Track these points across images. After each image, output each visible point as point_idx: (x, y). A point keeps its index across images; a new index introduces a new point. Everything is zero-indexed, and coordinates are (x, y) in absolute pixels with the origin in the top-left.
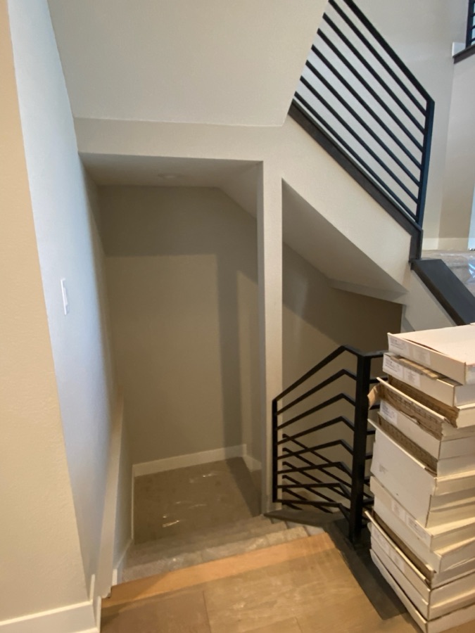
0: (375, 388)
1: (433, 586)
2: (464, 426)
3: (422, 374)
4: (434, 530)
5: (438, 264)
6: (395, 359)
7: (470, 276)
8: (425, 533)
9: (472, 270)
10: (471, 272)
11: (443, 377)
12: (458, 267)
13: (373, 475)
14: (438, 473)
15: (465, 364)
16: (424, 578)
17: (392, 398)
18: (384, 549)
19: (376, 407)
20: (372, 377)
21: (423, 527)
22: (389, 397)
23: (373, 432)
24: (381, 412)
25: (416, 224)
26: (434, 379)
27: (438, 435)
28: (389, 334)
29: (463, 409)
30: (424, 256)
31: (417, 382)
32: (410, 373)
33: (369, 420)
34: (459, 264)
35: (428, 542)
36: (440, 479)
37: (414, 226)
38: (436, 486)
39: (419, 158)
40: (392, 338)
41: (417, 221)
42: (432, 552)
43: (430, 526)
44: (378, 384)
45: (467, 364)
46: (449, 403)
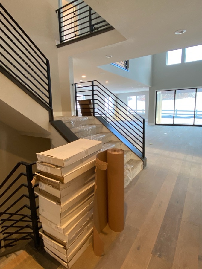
0: (35, 177)
1: (67, 248)
2: (67, 182)
3: (50, 167)
4: (64, 226)
5: (60, 122)
6: (40, 163)
7: (72, 125)
8: (61, 229)
9: (72, 123)
10: (72, 124)
11: (57, 166)
12: (68, 123)
13: (40, 215)
14: (61, 203)
15: (63, 160)
16: (63, 247)
17: (43, 179)
18: (48, 244)
19: (37, 185)
20: (33, 174)
21: (60, 227)
22: (42, 180)
23: (38, 196)
24: (40, 187)
25: (50, 108)
26: (54, 168)
27: (59, 189)
28: (37, 153)
29: (65, 176)
30: (55, 119)
31: (49, 171)
32: (46, 168)
33: (35, 192)
34: (67, 122)
35: (62, 232)
36: (63, 205)
37: (49, 108)
38: (61, 208)
39: (47, 82)
40: (38, 155)
41: (50, 106)
42: (64, 235)
43: (62, 226)
44: (36, 176)
45: (64, 159)
46: (61, 176)
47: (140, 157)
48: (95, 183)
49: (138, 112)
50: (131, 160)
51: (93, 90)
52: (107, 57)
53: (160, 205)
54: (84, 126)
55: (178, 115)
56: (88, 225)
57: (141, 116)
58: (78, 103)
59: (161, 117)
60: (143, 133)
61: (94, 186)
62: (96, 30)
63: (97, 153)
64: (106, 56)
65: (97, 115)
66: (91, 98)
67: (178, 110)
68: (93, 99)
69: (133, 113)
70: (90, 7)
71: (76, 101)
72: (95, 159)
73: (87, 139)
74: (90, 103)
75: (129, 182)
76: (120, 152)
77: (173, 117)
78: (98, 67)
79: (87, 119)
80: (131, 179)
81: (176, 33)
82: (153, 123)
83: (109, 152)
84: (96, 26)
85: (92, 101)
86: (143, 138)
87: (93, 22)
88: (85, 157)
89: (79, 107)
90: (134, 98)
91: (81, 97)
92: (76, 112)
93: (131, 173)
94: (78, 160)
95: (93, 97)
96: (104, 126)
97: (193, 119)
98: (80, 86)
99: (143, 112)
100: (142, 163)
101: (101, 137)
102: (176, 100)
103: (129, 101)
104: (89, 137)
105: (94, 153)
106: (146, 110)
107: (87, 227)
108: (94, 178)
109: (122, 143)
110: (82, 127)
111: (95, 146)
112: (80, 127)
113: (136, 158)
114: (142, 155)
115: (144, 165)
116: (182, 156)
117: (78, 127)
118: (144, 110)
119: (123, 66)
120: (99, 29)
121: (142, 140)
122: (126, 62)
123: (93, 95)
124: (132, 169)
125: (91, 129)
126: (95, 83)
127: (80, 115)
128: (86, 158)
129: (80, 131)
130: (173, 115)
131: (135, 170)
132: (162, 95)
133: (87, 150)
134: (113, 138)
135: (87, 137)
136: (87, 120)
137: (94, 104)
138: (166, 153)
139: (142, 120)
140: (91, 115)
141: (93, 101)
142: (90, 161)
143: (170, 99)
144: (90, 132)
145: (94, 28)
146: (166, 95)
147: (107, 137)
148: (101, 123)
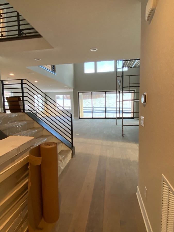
47: (69, 147)
48: (29, 180)
49: (65, 108)
50: (62, 151)
51: (22, 88)
52: (35, 60)
53: (88, 186)
54: (13, 122)
55: (94, 111)
56: (22, 226)
57: (69, 112)
58: (6, 100)
59: (83, 112)
60: (72, 126)
61: (27, 183)
62: (24, 35)
63: (30, 149)
64: (35, 58)
65: (26, 111)
66: (20, 95)
67: (94, 107)
68: (23, 97)
69: (63, 109)
70: (18, 14)
71: (4, 97)
72: (28, 155)
73: (17, 135)
74: (20, 100)
75: (61, 171)
76: (53, 145)
77: (91, 112)
78: (27, 67)
79: (17, 115)
80: (62, 168)
81: (91, 50)
82: (78, 117)
83: (42, 146)
84: (24, 32)
85: (21, 98)
86: (72, 130)
87: (21, 27)
88: (17, 155)
89: (6, 104)
90: (61, 96)
91: (8, 94)
92: (3, 109)
93: (63, 163)
94: (8, 159)
95: (23, 94)
96: (35, 122)
97: (105, 113)
98: (7, 83)
99: (69, 108)
100: (71, 152)
101: (33, 133)
102: (93, 99)
103: (57, 99)
104: (20, 133)
105: (27, 149)
106: (71, 107)
107: (21, 229)
108: (27, 175)
109: (54, 136)
110: (10, 124)
111: (28, 142)
112: (9, 124)
113: (66, 148)
114: (71, 145)
115: (73, 154)
116: (100, 142)
117: (6, 124)
118: (70, 107)
119: (51, 69)
120: (27, 35)
121: (70, 132)
122: (53, 66)
123: (23, 92)
124: (64, 159)
125: (21, 125)
126: (24, 81)
127: (8, 112)
128: (17, 157)
129: (9, 128)
130: (91, 111)
131: (66, 159)
132: (82, 95)
133: (18, 147)
134: (44, 133)
135: (17, 134)
136: (16, 117)
137: (23, 101)
138: (89, 141)
139: (70, 115)
140: (20, 112)
141: (23, 98)
142: (22, 158)
143: (88, 99)
144: (20, 128)
145: (22, 33)
146: (86, 95)
147: (38, 132)
148: (31, 119)
